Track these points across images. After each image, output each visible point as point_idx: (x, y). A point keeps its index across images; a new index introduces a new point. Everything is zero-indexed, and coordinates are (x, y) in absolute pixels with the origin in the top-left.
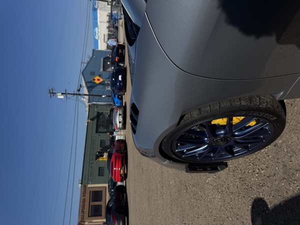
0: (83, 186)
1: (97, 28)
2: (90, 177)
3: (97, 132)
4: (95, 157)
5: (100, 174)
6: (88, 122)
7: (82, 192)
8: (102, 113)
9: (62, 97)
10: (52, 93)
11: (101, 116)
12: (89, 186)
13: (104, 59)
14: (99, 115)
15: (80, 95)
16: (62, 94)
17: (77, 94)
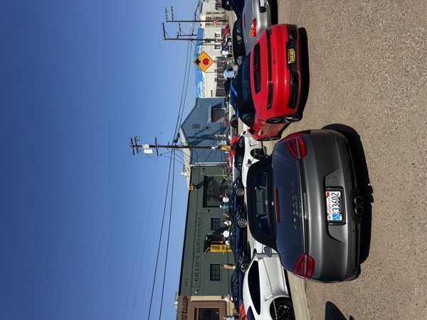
0: (182, 297)
1: (201, 83)
2: (194, 282)
3: (205, 205)
4: (202, 246)
5: (214, 277)
6: (190, 191)
7: (181, 310)
8: (212, 178)
9: (150, 151)
10: (137, 147)
11: (211, 183)
12: (193, 298)
13: (212, 108)
14: (207, 181)
15: (177, 147)
16: (151, 146)
17: (172, 147)
